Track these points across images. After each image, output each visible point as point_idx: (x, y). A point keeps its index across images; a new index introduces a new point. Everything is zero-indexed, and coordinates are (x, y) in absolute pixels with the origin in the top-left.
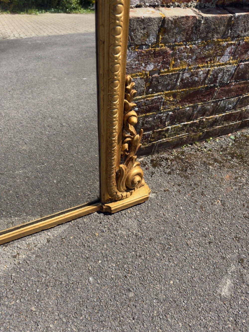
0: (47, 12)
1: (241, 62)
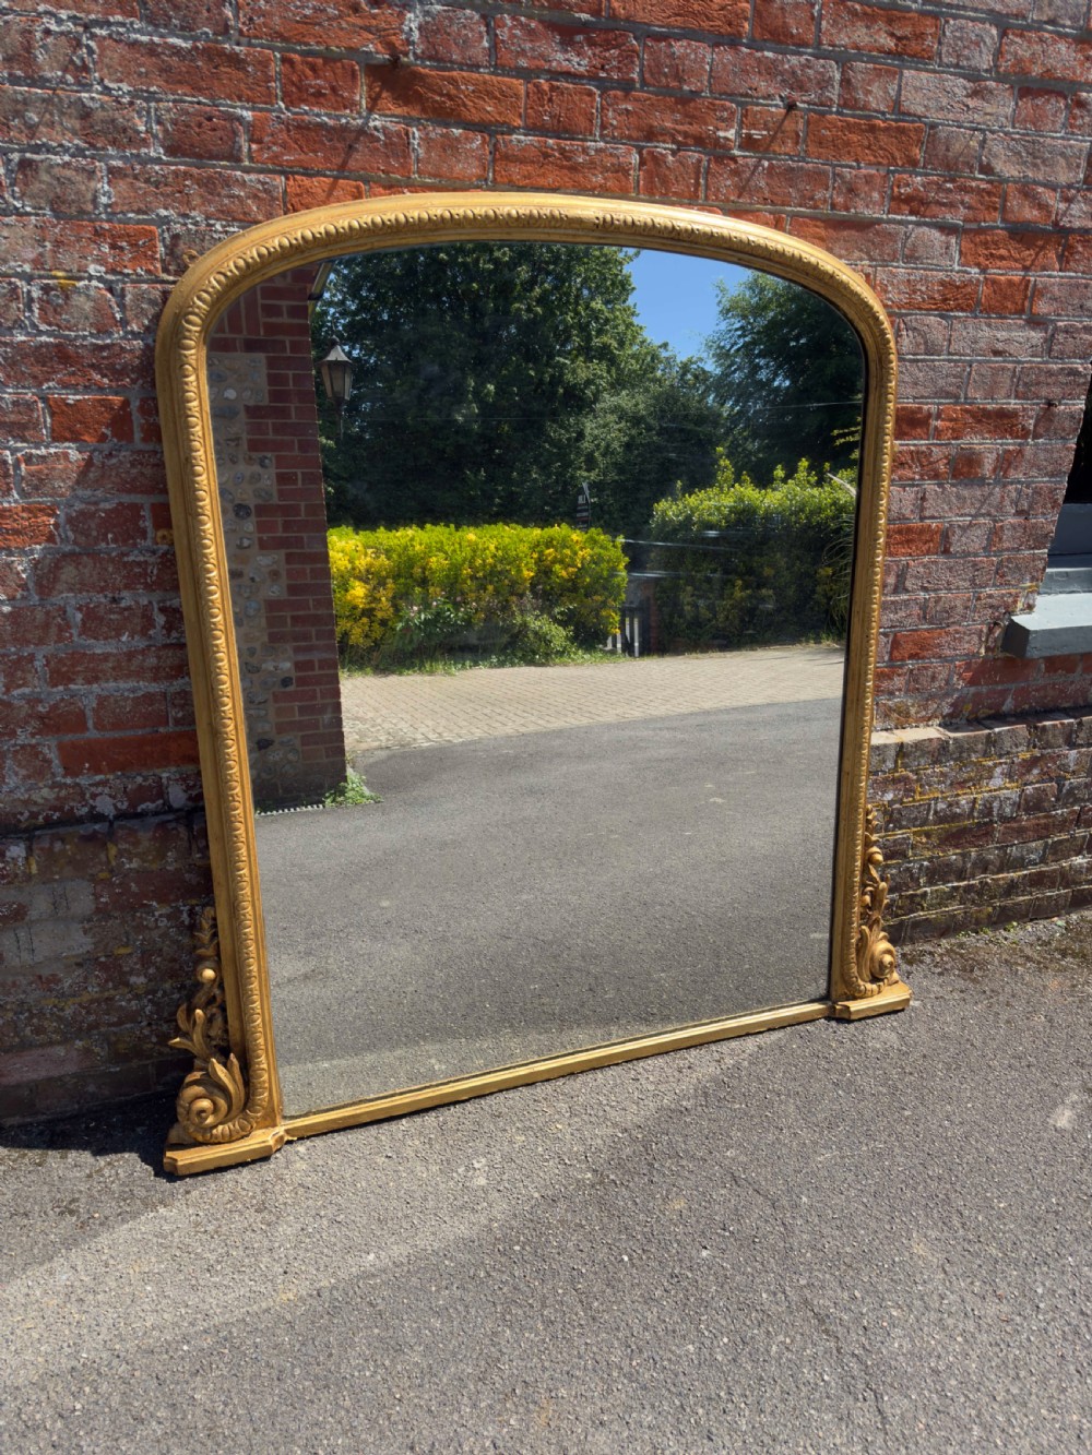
0: (476, 664)
1: (1026, 784)
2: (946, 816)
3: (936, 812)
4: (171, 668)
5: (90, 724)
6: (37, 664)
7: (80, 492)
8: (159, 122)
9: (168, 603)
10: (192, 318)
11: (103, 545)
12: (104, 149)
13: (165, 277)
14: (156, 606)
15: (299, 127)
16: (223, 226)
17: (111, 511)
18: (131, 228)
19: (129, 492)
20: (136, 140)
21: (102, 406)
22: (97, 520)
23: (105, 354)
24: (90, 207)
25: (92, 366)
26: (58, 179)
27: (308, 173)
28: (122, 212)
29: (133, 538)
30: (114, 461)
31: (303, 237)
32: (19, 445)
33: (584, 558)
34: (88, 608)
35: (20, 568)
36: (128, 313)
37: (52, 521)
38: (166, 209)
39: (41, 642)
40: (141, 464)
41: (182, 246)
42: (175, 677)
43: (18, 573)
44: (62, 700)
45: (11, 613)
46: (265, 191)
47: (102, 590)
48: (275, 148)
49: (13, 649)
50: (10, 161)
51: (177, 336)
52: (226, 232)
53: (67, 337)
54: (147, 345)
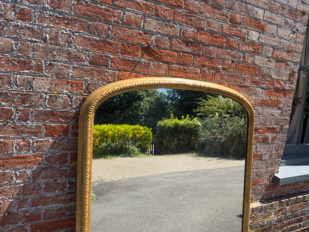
1: (278, 216)
2: (262, 226)
3: (260, 225)
4: (69, 200)
5: (42, 218)
6: (28, 201)
7: (50, 151)
8: (88, 56)
9: (71, 181)
10: (92, 106)
11: (55, 165)
12: (73, 62)
13: (85, 94)
14: (67, 182)
15: (124, 60)
16: (102, 82)
17: (59, 155)
18: (77, 82)
19: (65, 150)
20: (82, 60)
21: (61, 127)
22: (54, 158)
23: (64, 113)
24: (67, 76)
25: (60, 117)
26: (59, 69)
27: (125, 71)
28: (75, 78)
29: (64, 163)
30: (62, 142)
31: (124, 87)
32: (35, 138)
33: (143, 133)
34: (47, 183)
35: (28, 173)
36: (73, 103)
37: (41, 159)
38: (87, 77)
39: (31, 194)
40: (70, 143)
41: (90, 87)
42: (70, 202)
43: (28, 174)
44: (35, 211)
45: (23, 186)
46: (114, 74)
47: (52, 178)
48: (117, 65)
49: (22, 197)
50: (47, 63)
51: (87, 111)
52: (102, 84)
53: (54, 109)
54: (76, 111)
